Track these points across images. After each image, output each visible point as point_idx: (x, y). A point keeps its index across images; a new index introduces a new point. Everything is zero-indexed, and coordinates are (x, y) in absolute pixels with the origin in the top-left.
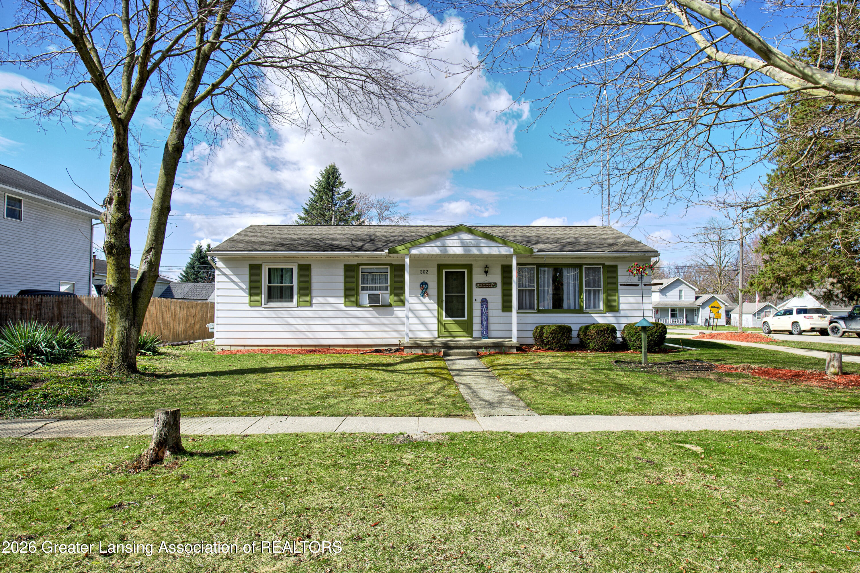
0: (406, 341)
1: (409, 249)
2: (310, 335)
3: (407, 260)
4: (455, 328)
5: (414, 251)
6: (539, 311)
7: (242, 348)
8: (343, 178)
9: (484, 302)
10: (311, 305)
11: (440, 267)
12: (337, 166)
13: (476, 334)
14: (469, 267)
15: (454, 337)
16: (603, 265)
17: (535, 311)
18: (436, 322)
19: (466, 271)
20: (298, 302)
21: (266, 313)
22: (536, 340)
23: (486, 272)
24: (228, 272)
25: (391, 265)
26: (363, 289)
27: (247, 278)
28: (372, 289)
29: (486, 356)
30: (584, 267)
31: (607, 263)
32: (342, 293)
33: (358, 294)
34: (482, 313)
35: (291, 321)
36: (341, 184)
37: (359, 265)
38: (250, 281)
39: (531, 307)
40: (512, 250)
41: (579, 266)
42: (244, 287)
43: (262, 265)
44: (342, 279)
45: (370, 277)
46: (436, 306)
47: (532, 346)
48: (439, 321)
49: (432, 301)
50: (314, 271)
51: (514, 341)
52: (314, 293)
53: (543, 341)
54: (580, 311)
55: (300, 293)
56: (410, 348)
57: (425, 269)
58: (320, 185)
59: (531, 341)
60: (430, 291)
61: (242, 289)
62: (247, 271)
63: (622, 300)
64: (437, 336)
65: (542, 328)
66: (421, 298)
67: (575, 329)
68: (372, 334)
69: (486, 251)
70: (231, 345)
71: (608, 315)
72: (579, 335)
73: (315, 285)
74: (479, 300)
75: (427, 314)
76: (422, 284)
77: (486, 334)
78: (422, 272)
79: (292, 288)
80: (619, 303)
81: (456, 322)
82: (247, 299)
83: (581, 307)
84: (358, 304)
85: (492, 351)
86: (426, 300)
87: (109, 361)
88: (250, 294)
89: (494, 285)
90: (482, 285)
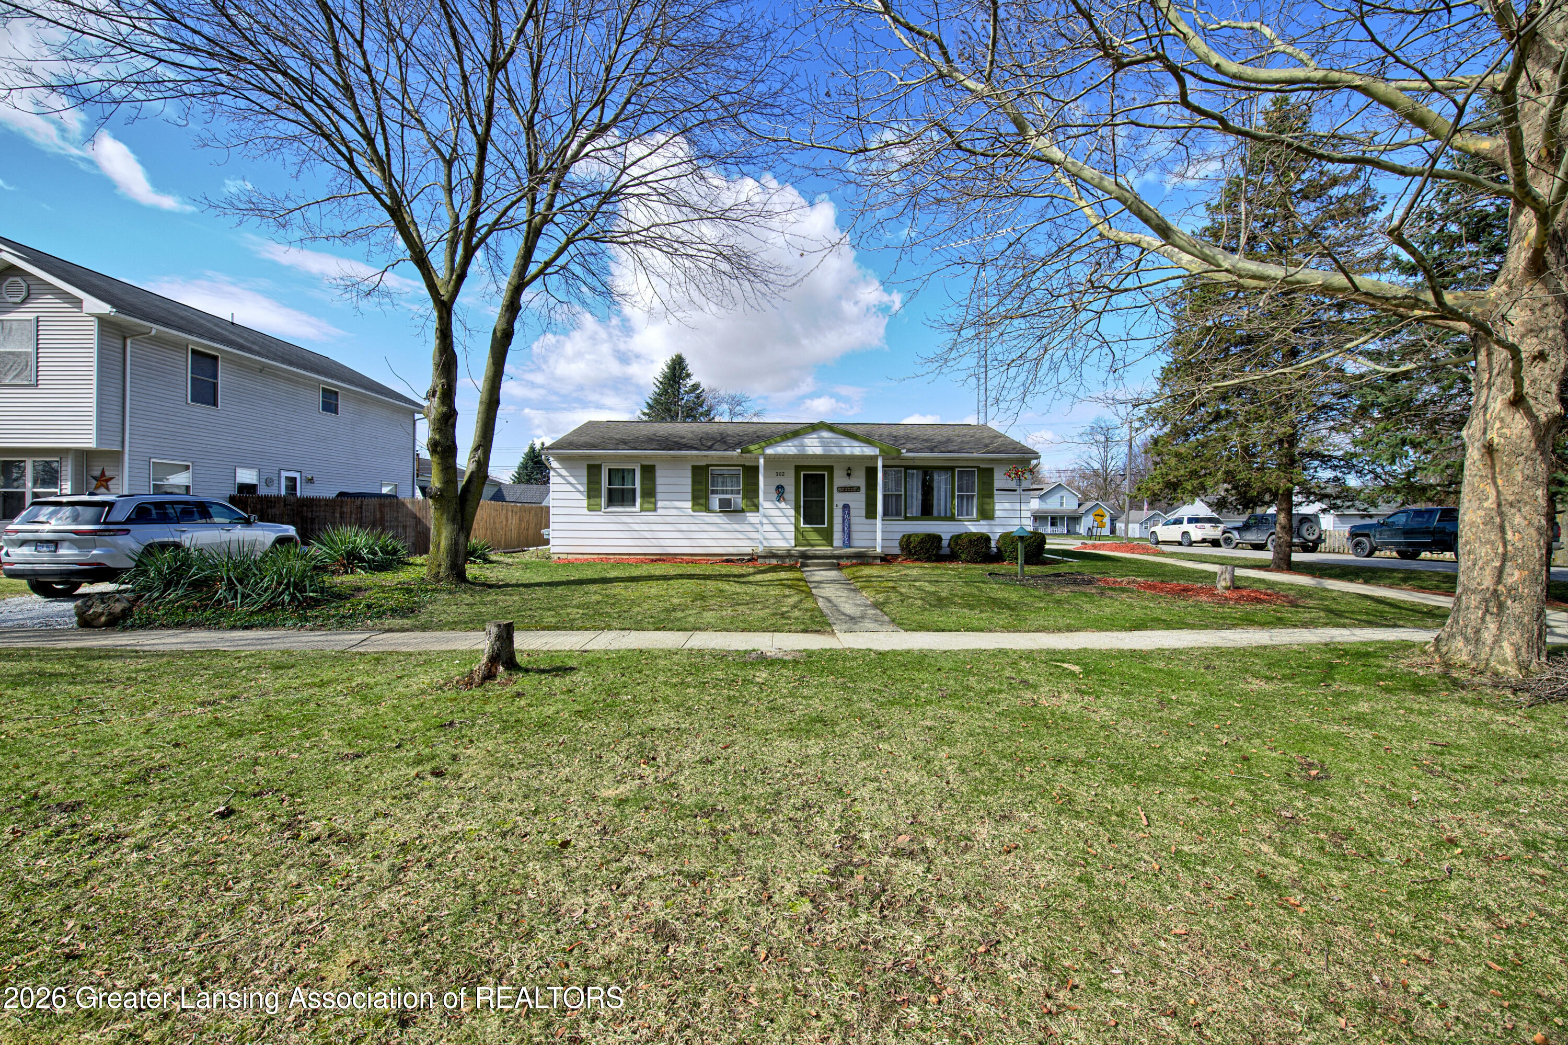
0: (760, 550)
1: (763, 448)
3: (762, 461)
4: (813, 537)
5: (769, 451)
6: (906, 518)
7: (580, 556)
8: (690, 369)
9: (846, 507)
10: (655, 510)
11: (798, 469)
12: (684, 356)
13: (837, 542)
14: (830, 469)
15: (813, 546)
16: (978, 467)
17: (902, 518)
18: (793, 529)
19: (826, 473)
20: (642, 505)
21: (606, 518)
22: (902, 549)
23: (849, 475)
24: (564, 472)
25: (743, 466)
26: (713, 492)
27: (585, 480)
28: (723, 492)
29: (847, 567)
30: (957, 470)
31: (982, 466)
32: (690, 496)
33: (707, 498)
34: (844, 520)
35: (634, 527)
36: (688, 376)
37: (708, 466)
38: (589, 483)
39: (898, 514)
40: (878, 450)
41: (952, 469)
42: (581, 488)
43: (600, 466)
44: (689, 481)
45: (720, 479)
46: (792, 512)
47: (897, 556)
48: (797, 528)
49: (789, 507)
50: (659, 473)
51: (879, 550)
52: (659, 496)
53: (910, 551)
54: (952, 518)
55: (643, 497)
56: (764, 557)
57: (782, 471)
58: (665, 377)
59: (897, 551)
60: (785, 496)
61: (580, 491)
62: (585, 472)
63: (998, 506)
64: (794, 545)
65: (910, 536)
66: (777, 503)
67: (946, 538)
68: (723, 543)
69: (848, 451)
70: (568, 554)
71: (982, 522)
72: (949, 545)
73: (659, 489)
74: (841, 505)
75: (784, 520)
76: (778, 487)
77: (848, 542)
78: (778, 474)
79: (634, 490)
80: (994, 510)
81: (816, 530)
82: (585, 503)
83: (953, 514)
84: (708, 509)
85: (854, 561)
86: (783, 505)
87: (437, 570)
88: (589, 497)
89: (857, 489)
90: (844, 490)
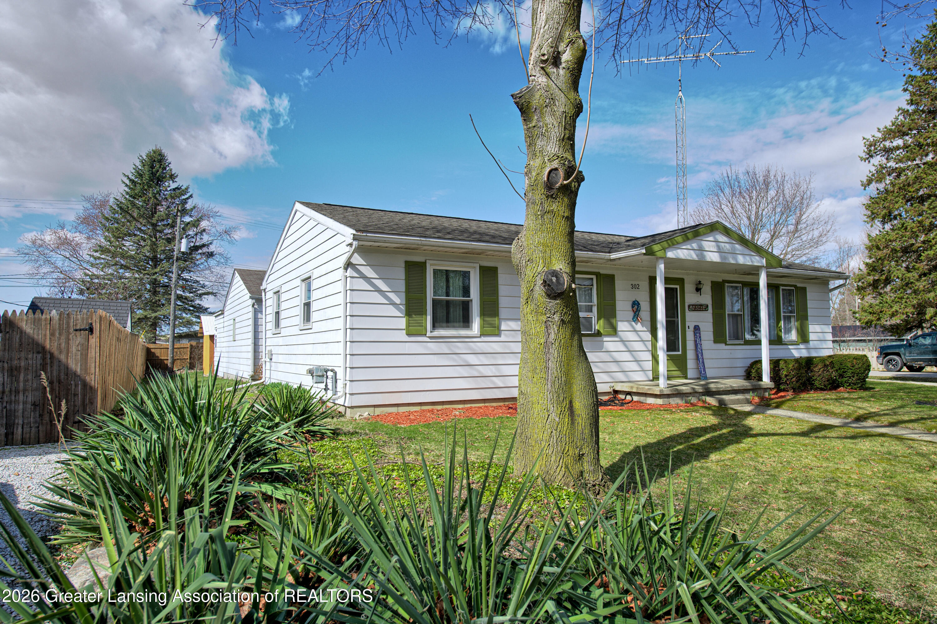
2: (499, 382)
4: (669, 366)
5: (670, 254)
6: (746, 342)
7: (394, 410)
9: (697, 329)
10: (499, 335)
11: (652, 280)
13: (691, 373)
14: (683, 282)
16: (796, 286)
17: (742, 342)
18: (651, 359)
19: (678, 287)
20: (481, 326)
21: (433, 347)
23: (700, 290)
25: (598, 275)
27: (401, 285)
30: (781, 288)
31: (799, 285)
34: (696, 346)
35: (472, 359)
38: (408, 291)
40: (764, 261)
41: (776, 287)
42: (397, 301)
43: (425, 263)
46: (649, 336)
48: (653, 356)
49: (645, 329)
50: (504, 279)
51: (766, 380)
52: (503, 313)
54: (780, 341)
55: (482, 313)
56: (668, 396)
57: (636, 283)
58: (140, 175)
60: (643, 314)
61: (393, 304)
62: (401, 273)
63: (811, 329)
64: (651, 378)
66: (633, 323)
70: (375, 406)
71: (801, 346)
73: (503, 302)
74: (692, 328)
75: (640, 346)
76: (634, 304)
77: (704, 373)
78: (633, 287)
79: (470, 304)
80: (809, 333)
82: (402, 323)
83: (781, 337)
86: (639, 327)
88: (408, 314)
89: (705, 308)
90: (694, 308)
